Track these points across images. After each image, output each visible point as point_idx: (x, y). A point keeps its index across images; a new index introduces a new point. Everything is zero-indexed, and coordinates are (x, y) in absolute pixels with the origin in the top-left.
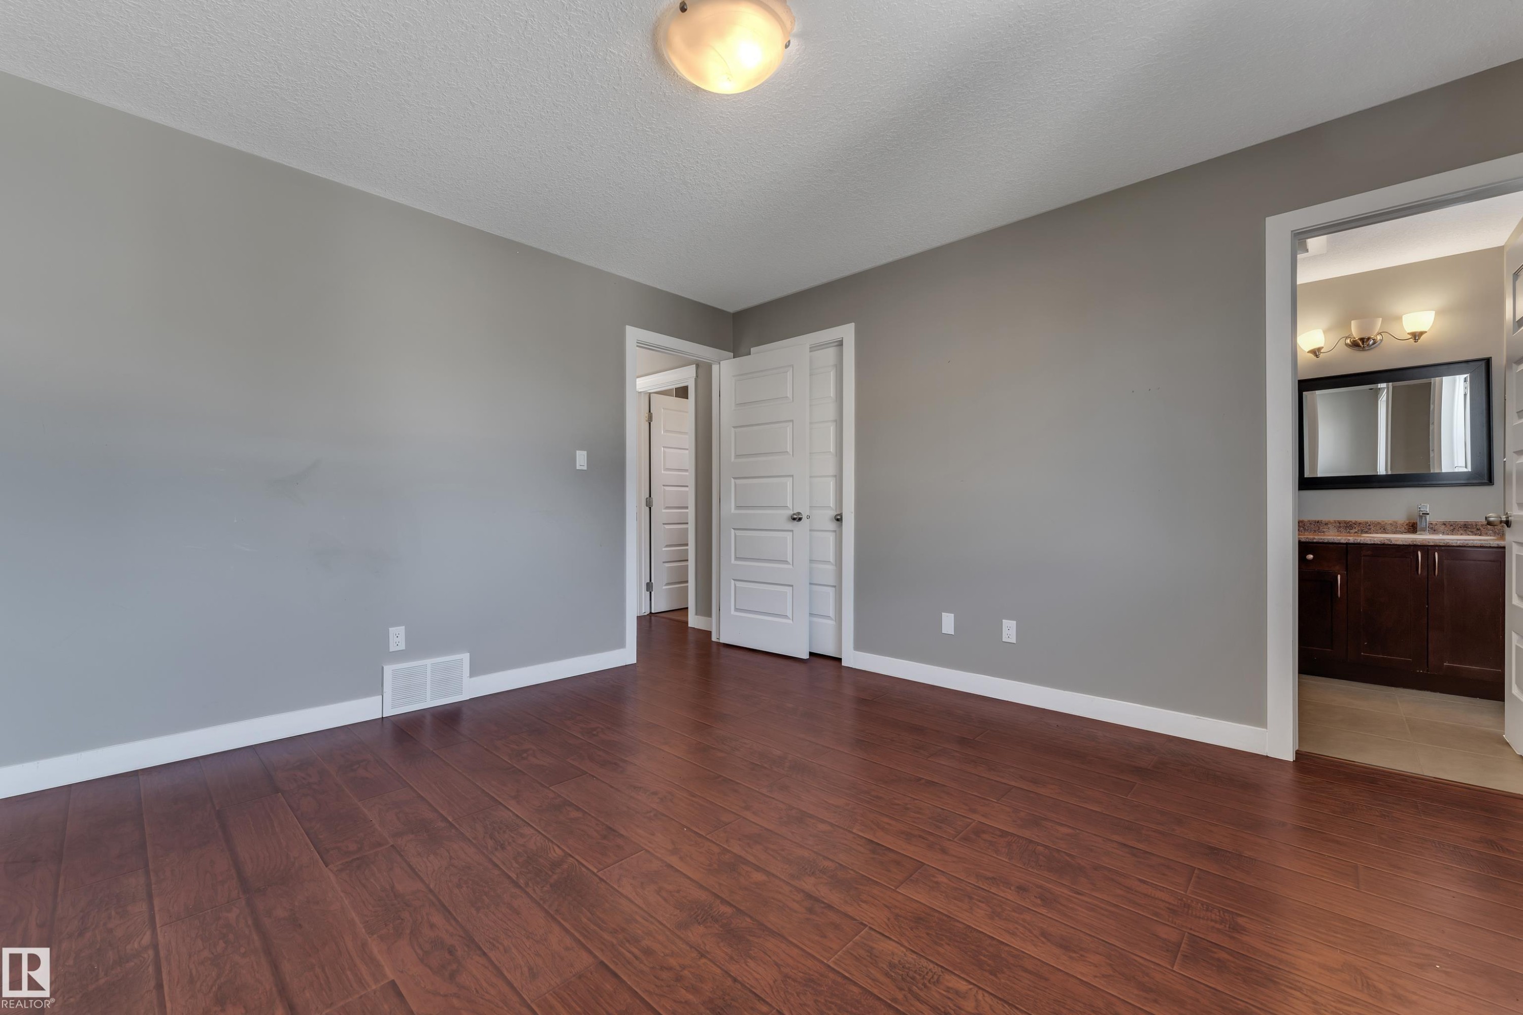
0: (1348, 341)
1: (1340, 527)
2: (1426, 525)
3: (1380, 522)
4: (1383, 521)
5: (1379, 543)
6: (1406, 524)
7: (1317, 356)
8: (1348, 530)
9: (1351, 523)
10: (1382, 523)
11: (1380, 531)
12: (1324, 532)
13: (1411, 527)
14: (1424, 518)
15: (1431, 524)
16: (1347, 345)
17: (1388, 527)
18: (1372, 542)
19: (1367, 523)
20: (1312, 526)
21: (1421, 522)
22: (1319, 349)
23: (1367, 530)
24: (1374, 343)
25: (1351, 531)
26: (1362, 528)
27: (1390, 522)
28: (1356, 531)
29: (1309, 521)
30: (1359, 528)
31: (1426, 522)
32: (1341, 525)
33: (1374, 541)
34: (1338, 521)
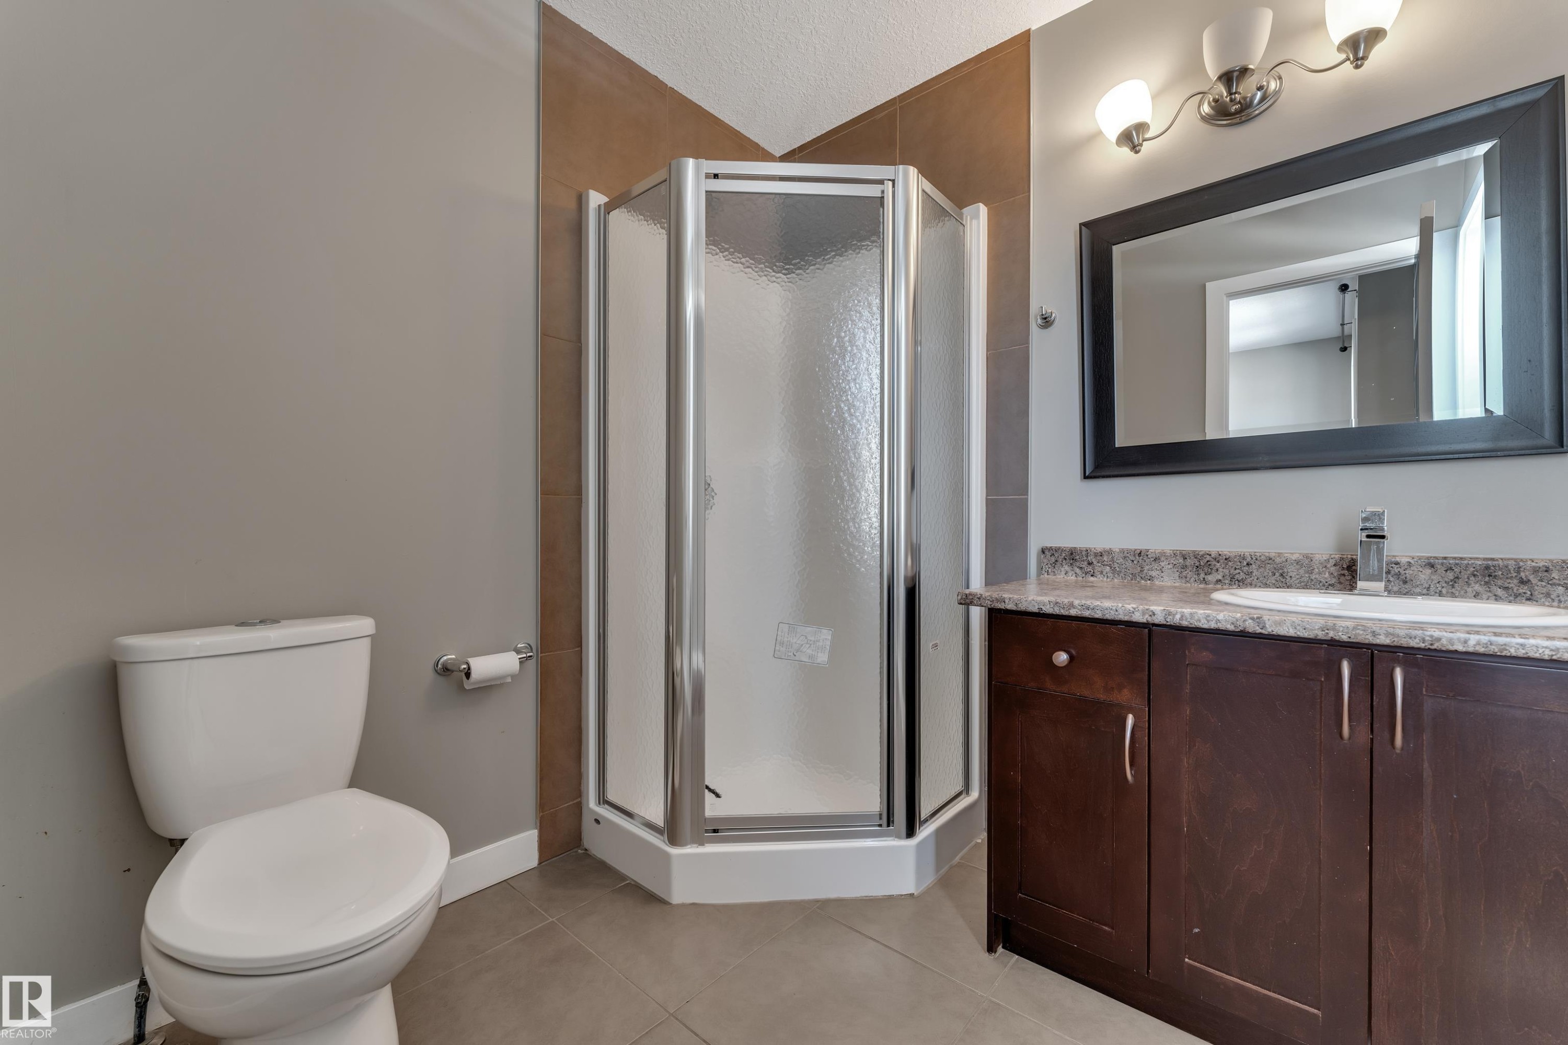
0: (1206, 109)
1: (1184, 567)
2: (1380, 568)
3: (1272, 555)
4: (1280, 554)
5: (1231, 628)
6: (1332, 562)
7: (1135, 148)
8: (1202, 575)
9: (1208, 558)
10: (1278, 560)
11: (1272, 580)
12: (1151, 578)
13: (1346, 572)
14: (1374, 547)
15: (1397, 563)
16: (1204, 119)
17: (1292, 571)
18: (1213, 625)
19: (1244, 559)
20: (1129, 564)
21: (1366, 556)
22: (1141, 127)
23: (1242, 576)
24: (1263, 99)
25: (1209, 578)
26: (1232, 571)
27: (1294, 557)
28: (1220, 577)
29: (1122, 551)
30: (1226, 571)
31: (1380, 560)
32: (1189, 562)
33: (1218, 621)
34: (1181, 552)
